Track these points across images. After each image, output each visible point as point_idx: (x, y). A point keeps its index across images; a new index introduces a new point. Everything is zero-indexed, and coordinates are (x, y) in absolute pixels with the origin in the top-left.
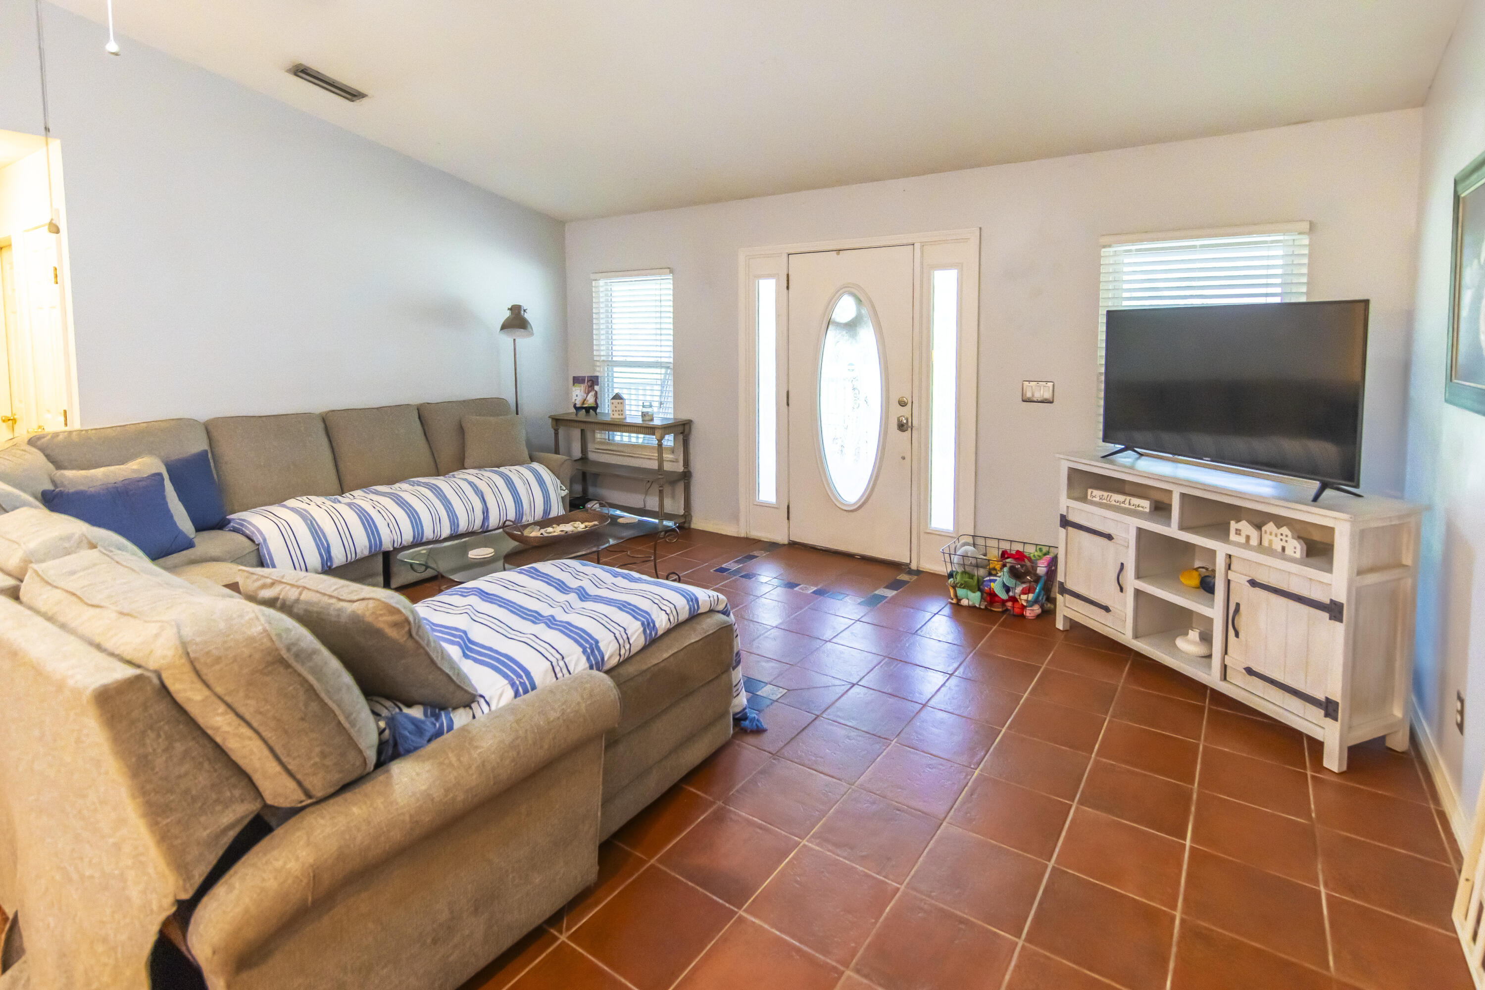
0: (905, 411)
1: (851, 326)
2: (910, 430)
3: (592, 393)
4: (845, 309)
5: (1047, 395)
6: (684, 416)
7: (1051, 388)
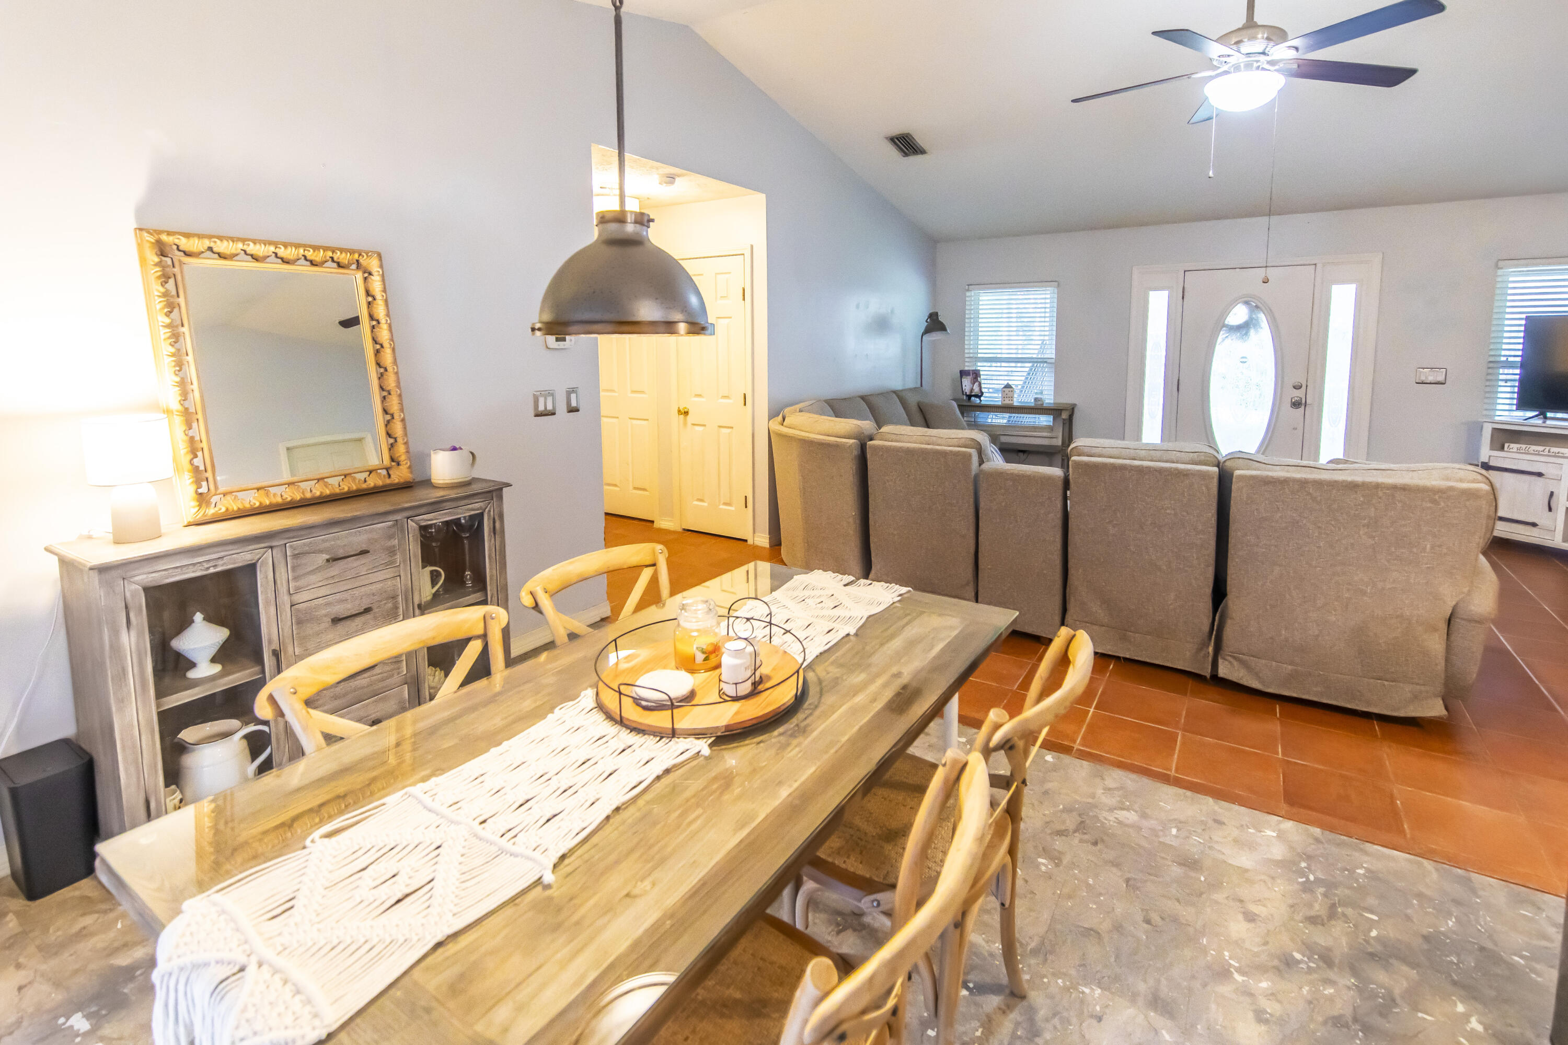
0: (1299, 394)
1: (1243, 329)
2: (1303, 407)
3: (977, 384)
4: (1239, 315)
5: (1441, 378)
6: (1066, 399)
7: (1444, 373)
